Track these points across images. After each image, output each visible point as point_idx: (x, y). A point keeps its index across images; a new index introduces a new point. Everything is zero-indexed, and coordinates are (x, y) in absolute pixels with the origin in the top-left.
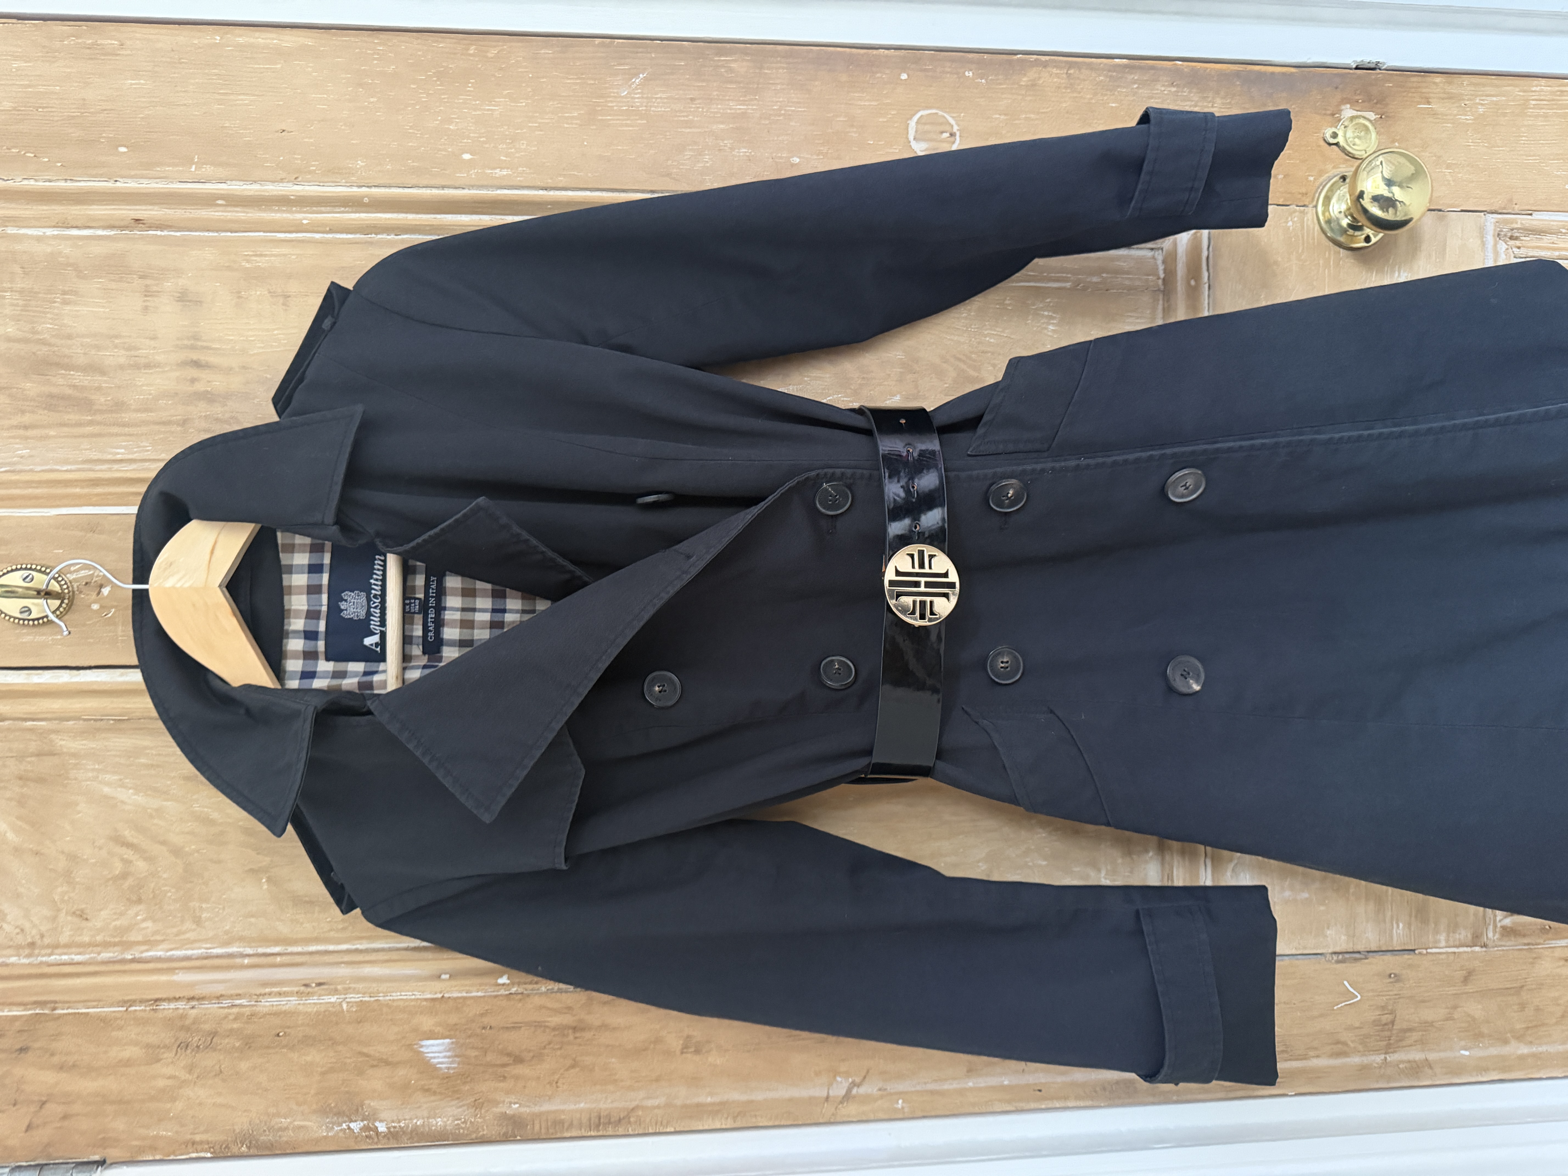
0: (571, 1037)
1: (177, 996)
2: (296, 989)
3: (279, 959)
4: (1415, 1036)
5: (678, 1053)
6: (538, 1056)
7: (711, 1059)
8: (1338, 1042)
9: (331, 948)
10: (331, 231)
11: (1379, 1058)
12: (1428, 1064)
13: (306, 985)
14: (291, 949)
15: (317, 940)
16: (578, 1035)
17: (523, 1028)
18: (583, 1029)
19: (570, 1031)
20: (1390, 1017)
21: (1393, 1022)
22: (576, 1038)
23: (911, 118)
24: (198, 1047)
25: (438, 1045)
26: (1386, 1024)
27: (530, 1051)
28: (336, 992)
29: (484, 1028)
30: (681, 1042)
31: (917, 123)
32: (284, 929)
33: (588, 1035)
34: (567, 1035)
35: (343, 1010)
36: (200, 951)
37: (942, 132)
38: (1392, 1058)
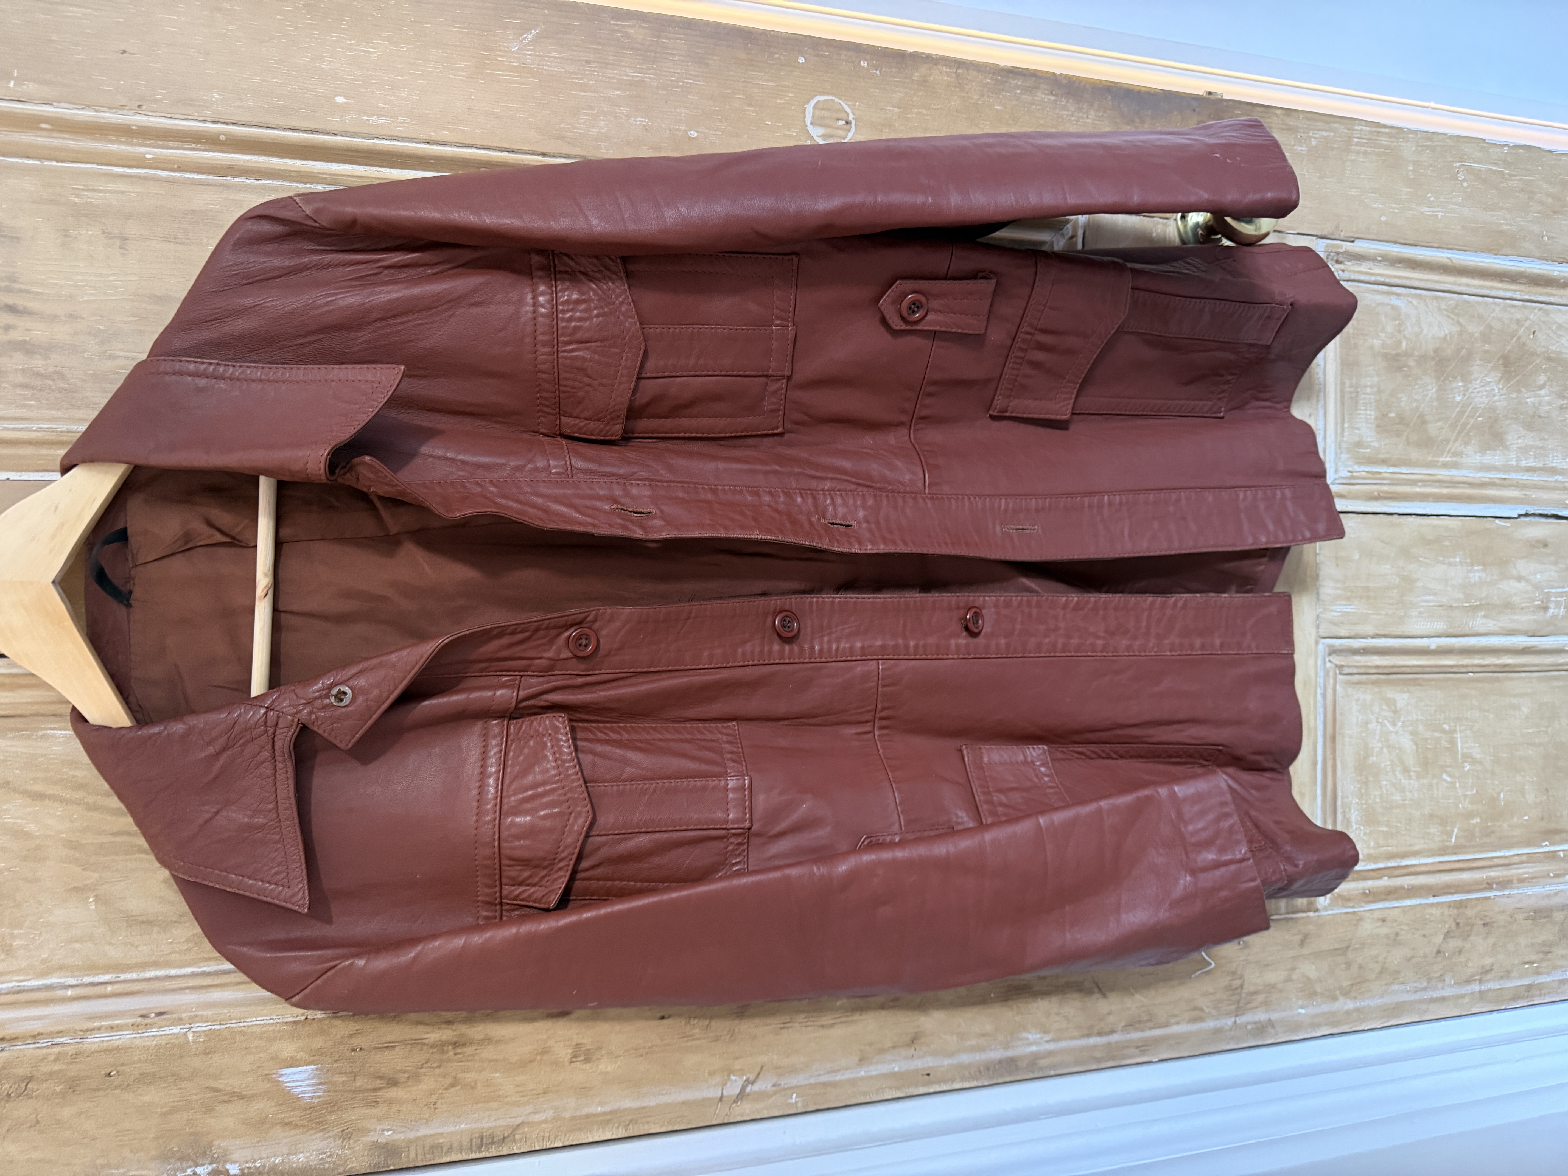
0: (451, 1053)
2: (131, 1021)
3: (109, 988)
4: (1260, 998)
5: (567, 1063)
6: (415, 1077)
7: (602, 1067)
8: (1195, 1009)
9: (173, 972)
10: (179, 169)
11: (1230, 1021)
12: (1271, 1023)
13: (143, 1016)
14: (123, 977)
15: (156, 965)
16: (459, 1051)
17: (397, 1049)
18: (464, 1045)
19: (450, 1047)
20: (1239, 982)
21: (1242, 986)
22: (456, 1054)
23: (808, 103)
24: (8, 1096)
25: (300, 1072)
26: (1236, 989)
27: (405, 1072)
28: (180, 1021)
29: (353, 1050)
30: (570, 1051)
31: (815, 107)
32: (115, 954)
33: (469, 1050)
34: (448, 1051)
35: (188, 1042)
36: (11, 985)
37: (838, 120)
38: (1239, 1020)
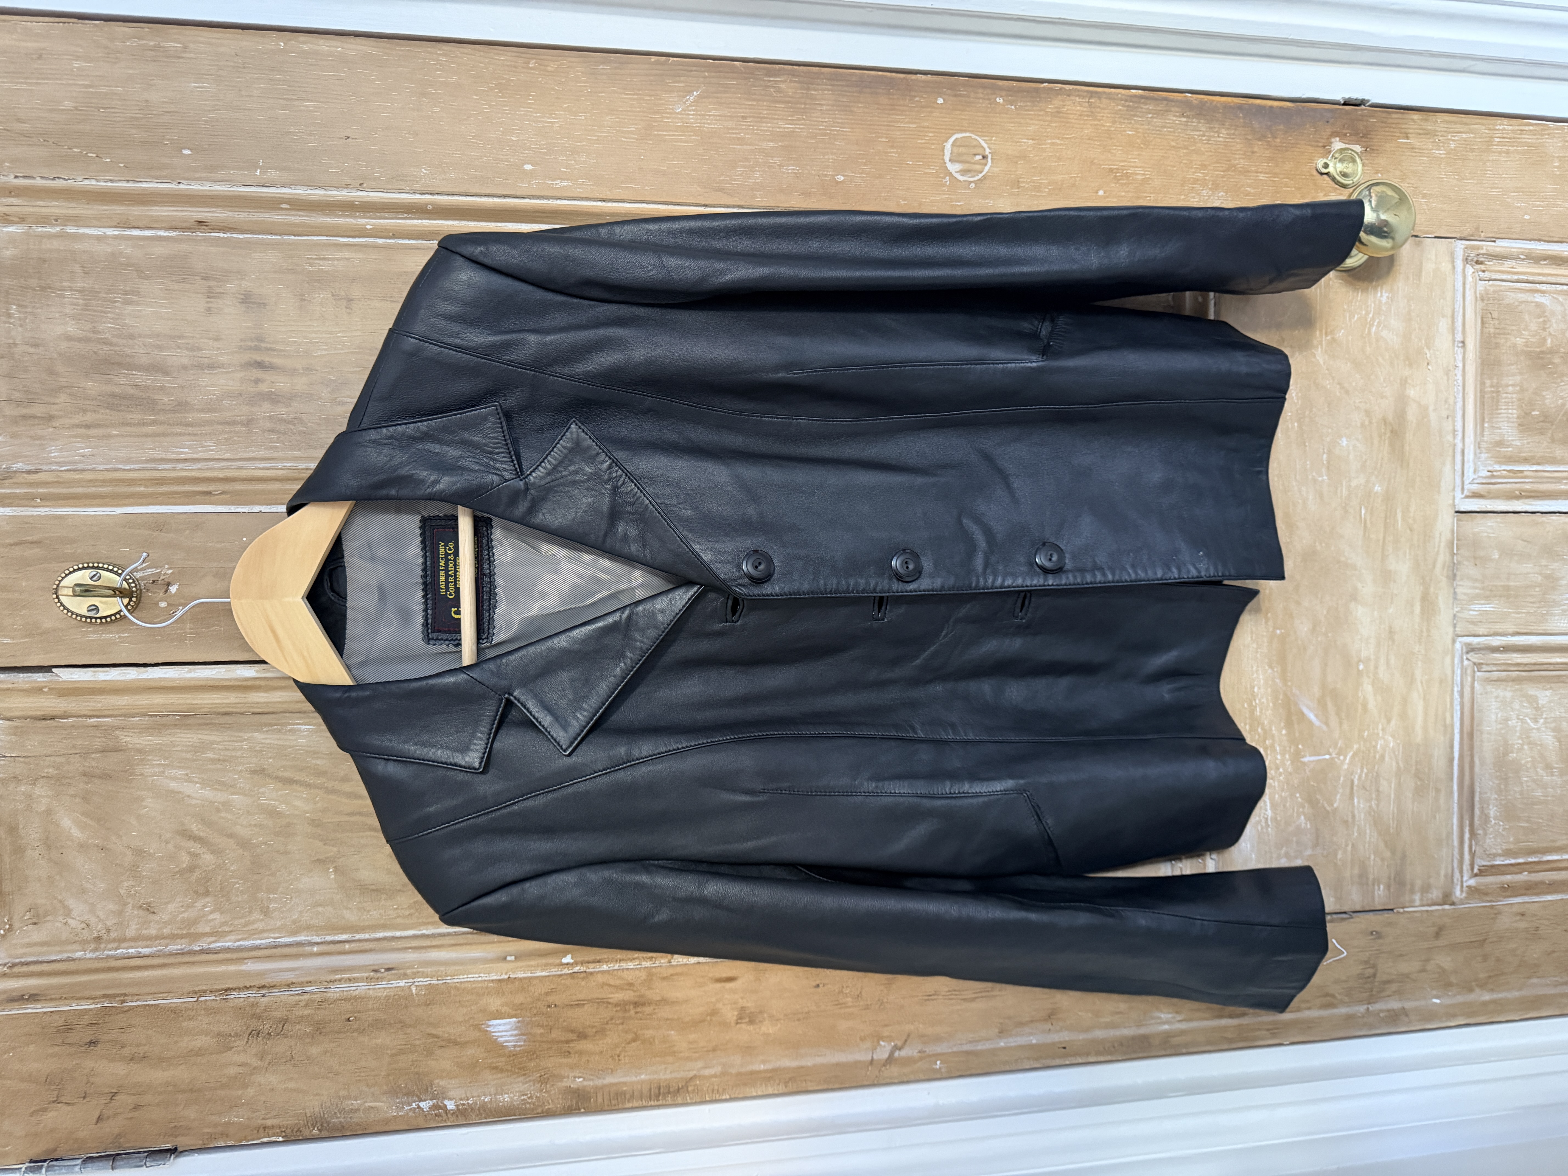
0: (632, 1012)
1: (248, 986)
2: (366, 975)
3: (347, 946)
4: (1394, 987)
5: (733, 1024)
6: (601, 1032)
7: (764, 1029)
8: (1327, 995)
9: (398, 934)
10: (394, 237)
11: (1362, 1009)
12: (1404, 1012)
13: (375, 971)
14: (358, 936)
15: (384, 927)
16: (639, 1009)
17: (586, 1007)
18: (643, 1005)
19: (632, 1007)
20: (1371, 971)
21: (1374, 975)
22: (636, 1013)
23: (946, 141)
24: (269, 1034)
25: (504, 1024)
26: (1369, 977)
27: (593, 1027)
28: (405, 976)
29: (549, 1006)
30: (736, 1013)
31: (953, 145)
32: (351, 916)
33: (648, 1010)
34: (629, 1010)
35: (412, 994)
36: (268, 941)
37: (975, 155)
38: (1372, 1008)
